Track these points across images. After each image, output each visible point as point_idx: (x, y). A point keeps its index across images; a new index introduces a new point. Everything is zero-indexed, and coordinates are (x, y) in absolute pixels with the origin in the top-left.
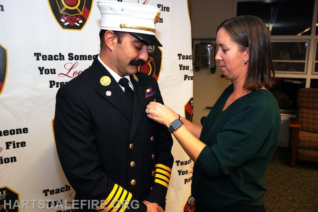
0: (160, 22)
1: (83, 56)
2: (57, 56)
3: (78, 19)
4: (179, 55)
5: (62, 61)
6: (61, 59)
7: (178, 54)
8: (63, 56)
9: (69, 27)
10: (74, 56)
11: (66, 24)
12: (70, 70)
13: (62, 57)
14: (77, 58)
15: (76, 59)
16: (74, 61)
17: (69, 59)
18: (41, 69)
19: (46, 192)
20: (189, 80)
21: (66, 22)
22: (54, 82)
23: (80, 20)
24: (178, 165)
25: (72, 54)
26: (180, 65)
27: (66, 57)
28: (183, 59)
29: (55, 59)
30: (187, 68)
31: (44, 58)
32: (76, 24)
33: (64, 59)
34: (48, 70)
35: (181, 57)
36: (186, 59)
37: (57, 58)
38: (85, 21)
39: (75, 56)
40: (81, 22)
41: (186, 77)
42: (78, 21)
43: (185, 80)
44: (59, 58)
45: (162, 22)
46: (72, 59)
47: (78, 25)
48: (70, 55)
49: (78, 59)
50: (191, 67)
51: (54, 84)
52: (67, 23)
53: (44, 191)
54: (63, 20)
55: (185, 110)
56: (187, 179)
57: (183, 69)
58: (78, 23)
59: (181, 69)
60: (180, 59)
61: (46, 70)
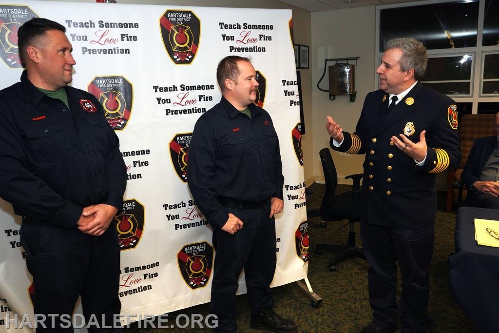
0: (263, 51)
1: (193, 87)
2: (172, 88)
4: (284, 81)
5: (176, 92)
6: (174, 91)
7: (282, 81)
8: (176, 87)
9: (181, 62)
10: (185, 87)
11: (178, 60)
12: (183, 99)
13: (175, 88)
14: (188, 88)
15: (187, 90)
16: (185, 91)
17: (182, 90)
18: (159, 100)
19: (165, 206)
20: (295, 105)
21: (178, 58)
22: (169, 110)
23: (190, 55)
24: (287, 190)
25: (184, 86)
26: (285, 91)
27: (179, 88)
28: (287, 85)
29: (170, 91)
30: (293, 94)
31: (161, 89)
32: (186, 59)
33: (177, 90)
34: (165, 100)
35: (286, 83)
36: (291, 85)
37: (171, 89)
38: (193, 56)
39: (186, 87)
40: (190, 57)
41: (292, 102)
42: (188, 56)
43: (291, 105)
44: (173, 89)
45: (265, 51)
46: (184, 90)
47: (188, 60)
48: (182, 86)
49: (189, 90)
50: (297, 93)
51: (170, 112)
52: (179, 59)
53: (164, 206)
54: (175, 57)
55: (293, 136)
56: (297, 204)
57: (288, 95)
58: (188, 58)
59: (286, 95)
60: (284, 85)
61: (162, 100)
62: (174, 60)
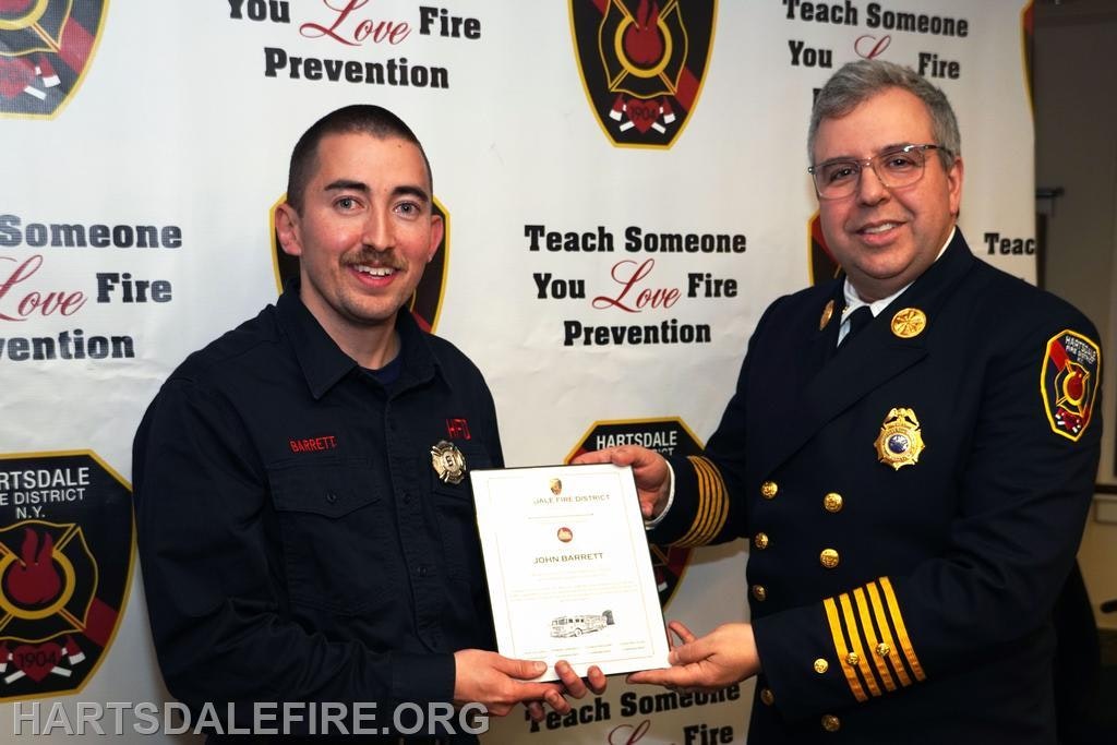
1: (671, 237)
2: (593, 237)
3: (661, 110)
4: (991, 238)
5: (606, 253)
6: (601, 248)
7: (987, 235)
8: (610, 237)
9: (632, 138)
10: (642, 237)
11: (624, 128)
12: (629, 285)
13: (605, 240)
14: (654, 243)
15: (648, 249)
16: (642, 254)
17: (629, 247)
18: (541, 281)
21: (625, 119)
22: (577, 324)
23: (669, 114)
25: (638, 231)
27: (620, 241)
28: (1002, 252)
29: (586, 248)
31: (554, 242)
32: (656, 126)
33: (611, 248)
34: (563, 283)
36: (1015, 252)
37: (590, 242)
38: (682, 115)
39: (648, 237)
40: (670, 118)
42: (663, 115)
44: (596, 242)
46: (637, 248)
47: (662, 130)
48: (632, 232)
49: (654, 249)
51: (578, 334)
52: (629, 125)
54: (616, 115)
58: (662, 122)
60: (991, 251)
61: (555, 283)
62: (612, 128)
